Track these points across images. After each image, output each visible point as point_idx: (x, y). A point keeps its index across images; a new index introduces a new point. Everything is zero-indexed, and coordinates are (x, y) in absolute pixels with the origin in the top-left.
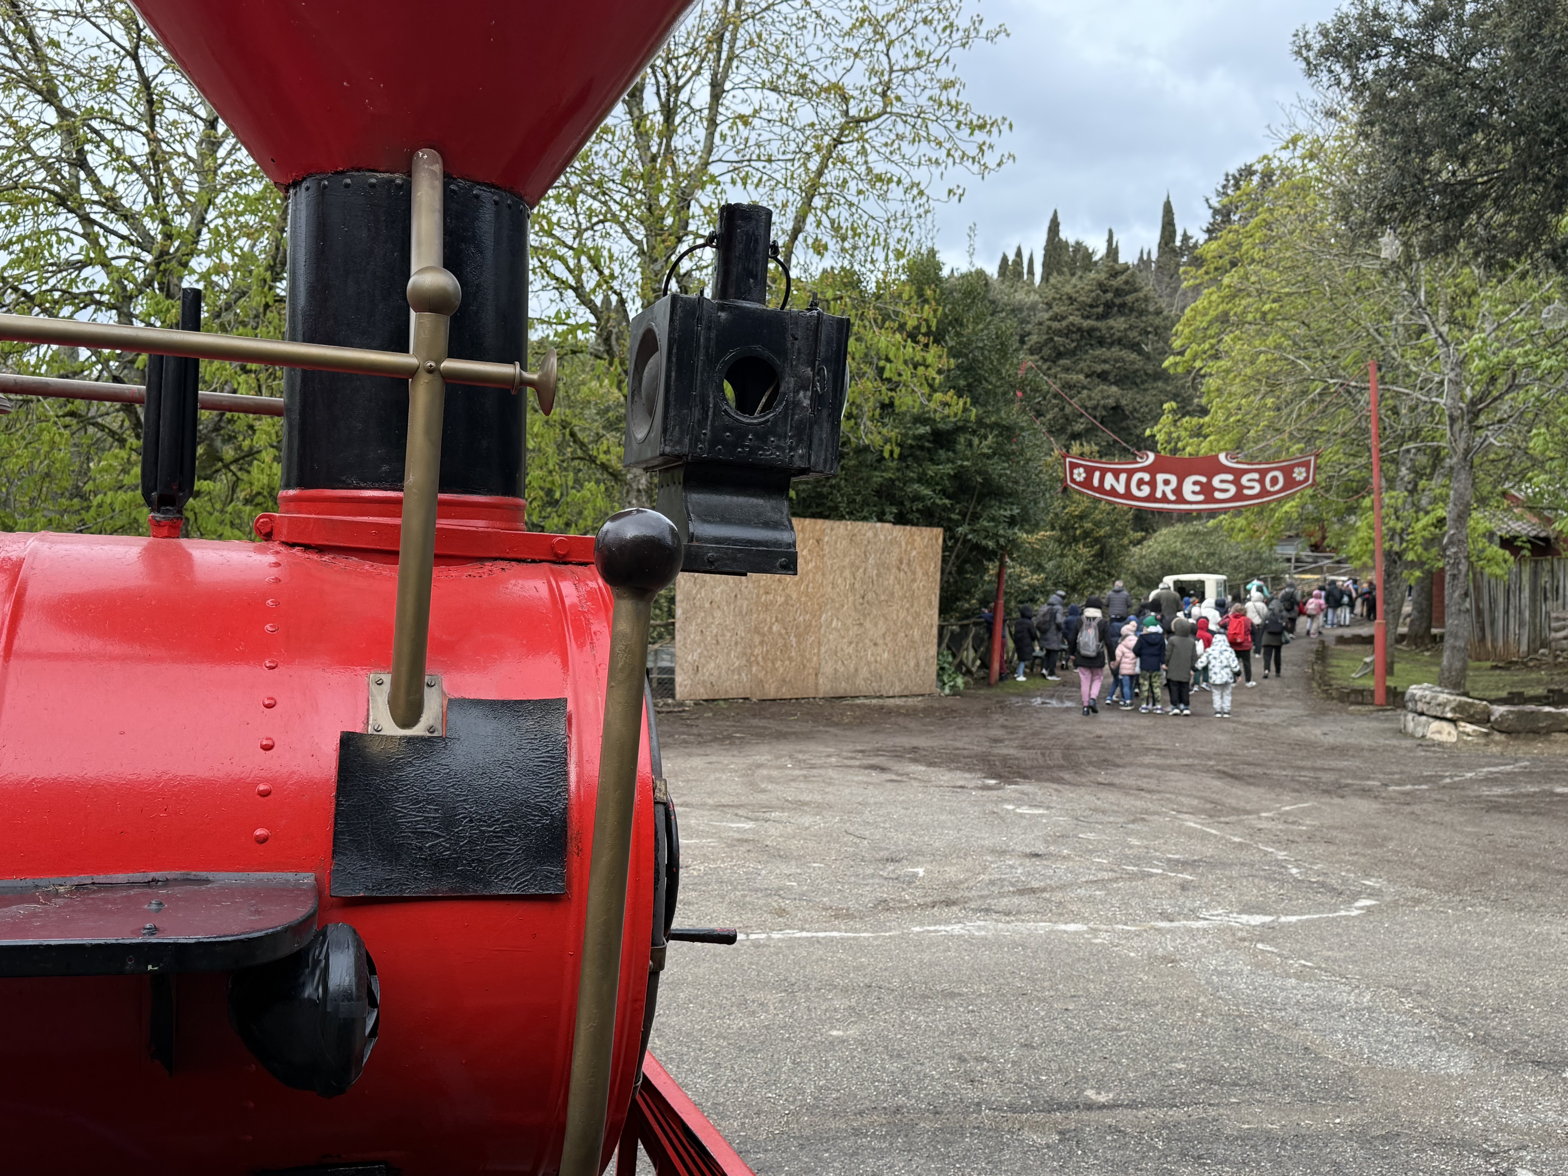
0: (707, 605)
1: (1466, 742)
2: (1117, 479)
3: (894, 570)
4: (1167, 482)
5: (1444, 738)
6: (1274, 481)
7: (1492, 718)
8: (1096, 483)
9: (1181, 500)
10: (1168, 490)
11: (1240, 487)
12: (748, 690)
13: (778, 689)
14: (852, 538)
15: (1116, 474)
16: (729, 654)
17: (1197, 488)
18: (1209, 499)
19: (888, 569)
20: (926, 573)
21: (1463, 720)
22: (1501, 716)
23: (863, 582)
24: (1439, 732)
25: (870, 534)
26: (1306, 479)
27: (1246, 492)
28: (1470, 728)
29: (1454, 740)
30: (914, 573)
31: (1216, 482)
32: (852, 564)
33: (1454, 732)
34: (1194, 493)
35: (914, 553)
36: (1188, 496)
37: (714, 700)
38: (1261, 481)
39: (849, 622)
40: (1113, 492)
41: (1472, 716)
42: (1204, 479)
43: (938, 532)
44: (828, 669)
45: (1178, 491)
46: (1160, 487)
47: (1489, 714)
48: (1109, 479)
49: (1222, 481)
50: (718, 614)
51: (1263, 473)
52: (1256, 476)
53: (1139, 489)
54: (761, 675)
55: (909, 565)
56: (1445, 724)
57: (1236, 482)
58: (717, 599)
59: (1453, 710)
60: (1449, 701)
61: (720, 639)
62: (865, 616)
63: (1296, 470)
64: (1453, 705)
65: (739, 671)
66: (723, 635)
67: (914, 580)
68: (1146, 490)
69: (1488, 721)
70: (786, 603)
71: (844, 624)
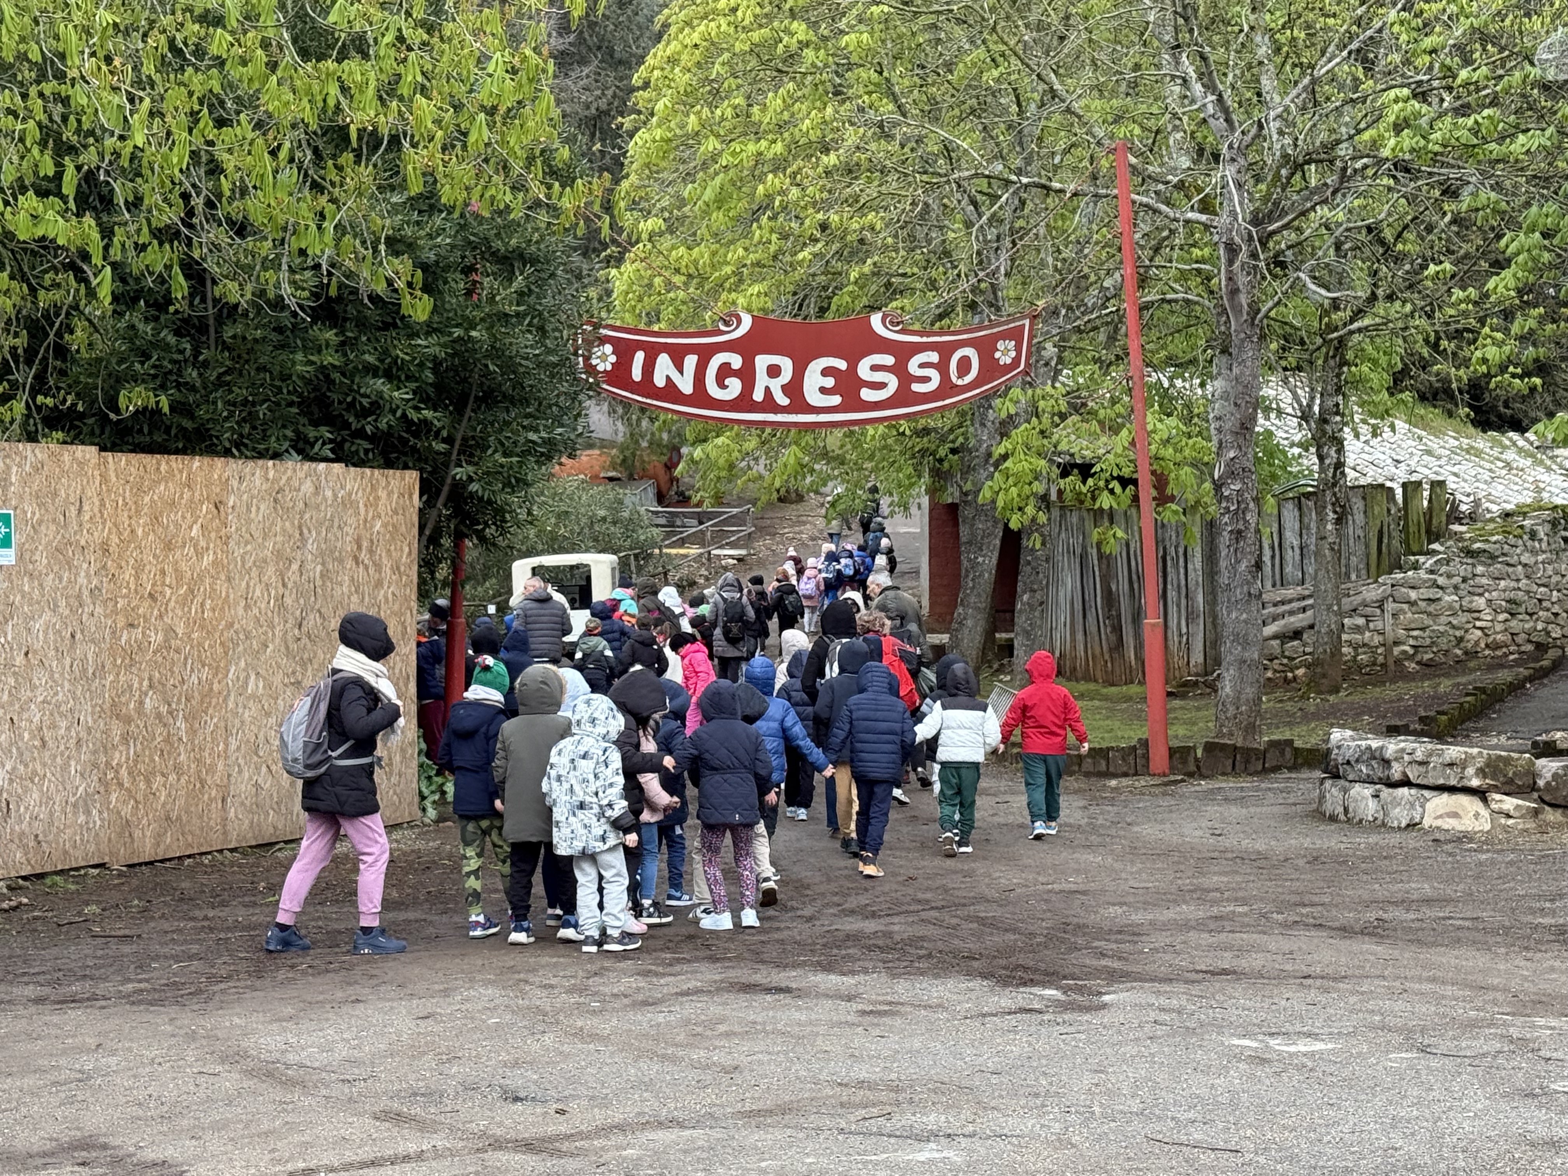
0: (20, 660)
1: (1506, 829)
2: (680, 368)
3: (349, 563)
4: (774, 371)
5: (1467, 824)
6: (964, 365)
7: (1541, 783)
8: (637, 374)
9: (799, 404)
10: (776, 385)
11: (906, 379)
12: (104, 847)
13: (159, 837)
14: (276, 496)
15: (677, 356)
16: (65, 767)
17: (830, 382)
18: (852, 402)
19: (341, 561)
20: (396, 569)
21: (1496, 789)
22: (1555, 776)
23: (300, 594)
24: (1455, 815)
25: (308, 487)
26: (1016, 361)
27: (916, 387)
28: (1509, 803)
29: (1487, 827)
30: (378, 567)
31: (864, 370)
32: (278, 554)
33: (1484, 812)
34: (823, 390)
35: (378, 525)
36: (814, 398)
37: (41, 876)
38: (942, 367)
39: (277, 680)
40: (671, 392)
41: (1511, 781)
42: (842, 365)
43: (412, 477)
44: (242, 786)
45: (794, 389)
46: (762, 380)
47: (1534, 775)
48: (664, 366)
49: (875, 368)
50: (40, 678)
51: (946, 351)
52: (933, 357)
53: (722, 385)
54: (127, 811)
55: (371, 552)
56: (1464, 800)
57: (899, 369)
58: (37, 646)
59: (1481, 772)
60: (1469, 758)
61: (48, 735)
62: (304, 664)
63: (1000, 345)
64: (1480, 762)
65: (85, 804)
66: (54, 726)
67: (379, 584)
68: (735, 386)
69: (1534, 788)
70: (166, 645)
71: (268, 686)
